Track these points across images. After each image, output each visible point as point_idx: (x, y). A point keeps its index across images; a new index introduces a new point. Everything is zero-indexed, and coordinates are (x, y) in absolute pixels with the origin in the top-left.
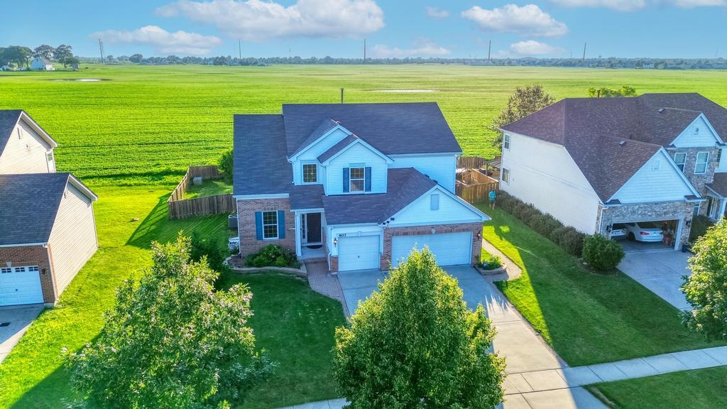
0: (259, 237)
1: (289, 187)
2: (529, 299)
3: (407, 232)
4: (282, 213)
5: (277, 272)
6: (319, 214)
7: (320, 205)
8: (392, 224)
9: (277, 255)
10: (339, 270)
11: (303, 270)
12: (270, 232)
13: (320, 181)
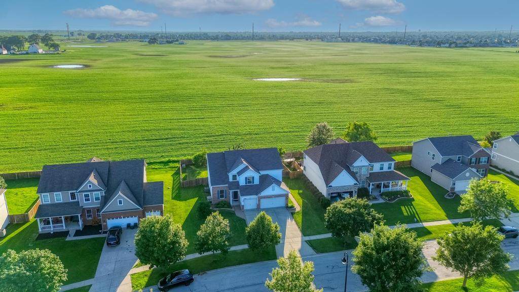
0: (218, 198)
1: (228, 182)
2: (299, 218)
3: (265, 197)
4: (226, 191)
5: (225, 210)
6: (237, 191)
7: (238, 188)
8: (260, 195)
9: (225, 204)
10: (245, 209)
11: (233, 210)
12: (222, 196)
13: (237, 180)
